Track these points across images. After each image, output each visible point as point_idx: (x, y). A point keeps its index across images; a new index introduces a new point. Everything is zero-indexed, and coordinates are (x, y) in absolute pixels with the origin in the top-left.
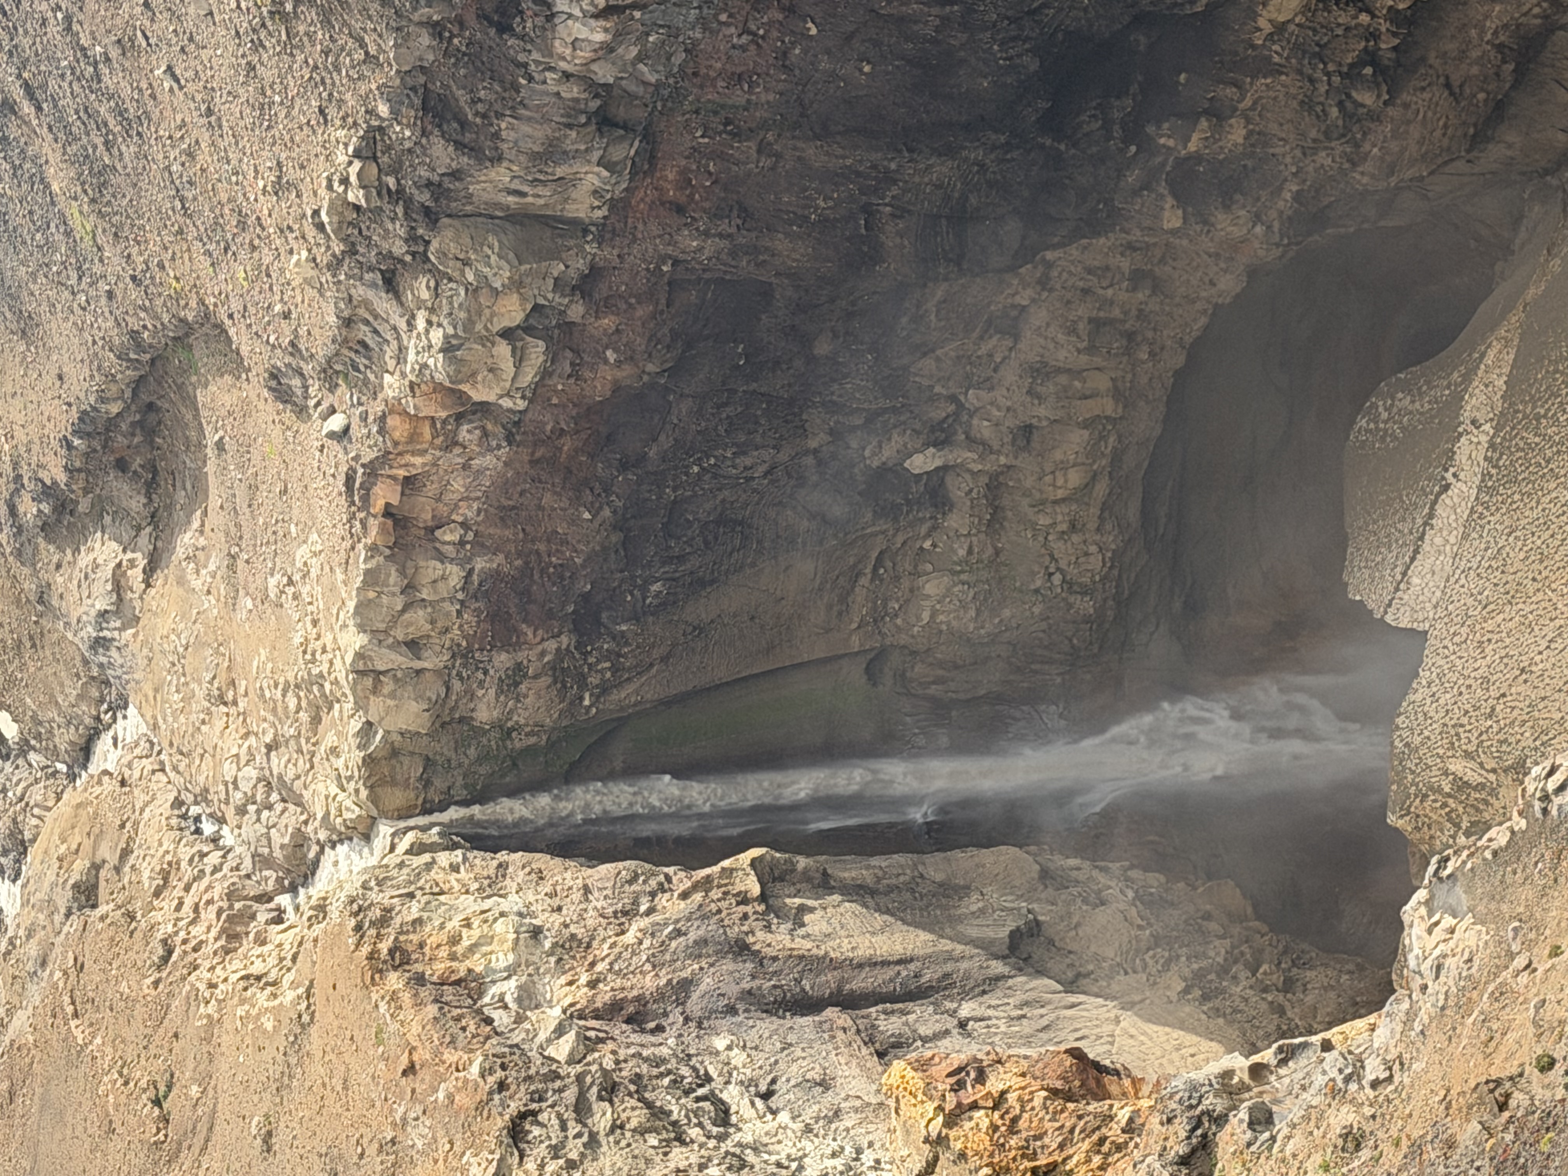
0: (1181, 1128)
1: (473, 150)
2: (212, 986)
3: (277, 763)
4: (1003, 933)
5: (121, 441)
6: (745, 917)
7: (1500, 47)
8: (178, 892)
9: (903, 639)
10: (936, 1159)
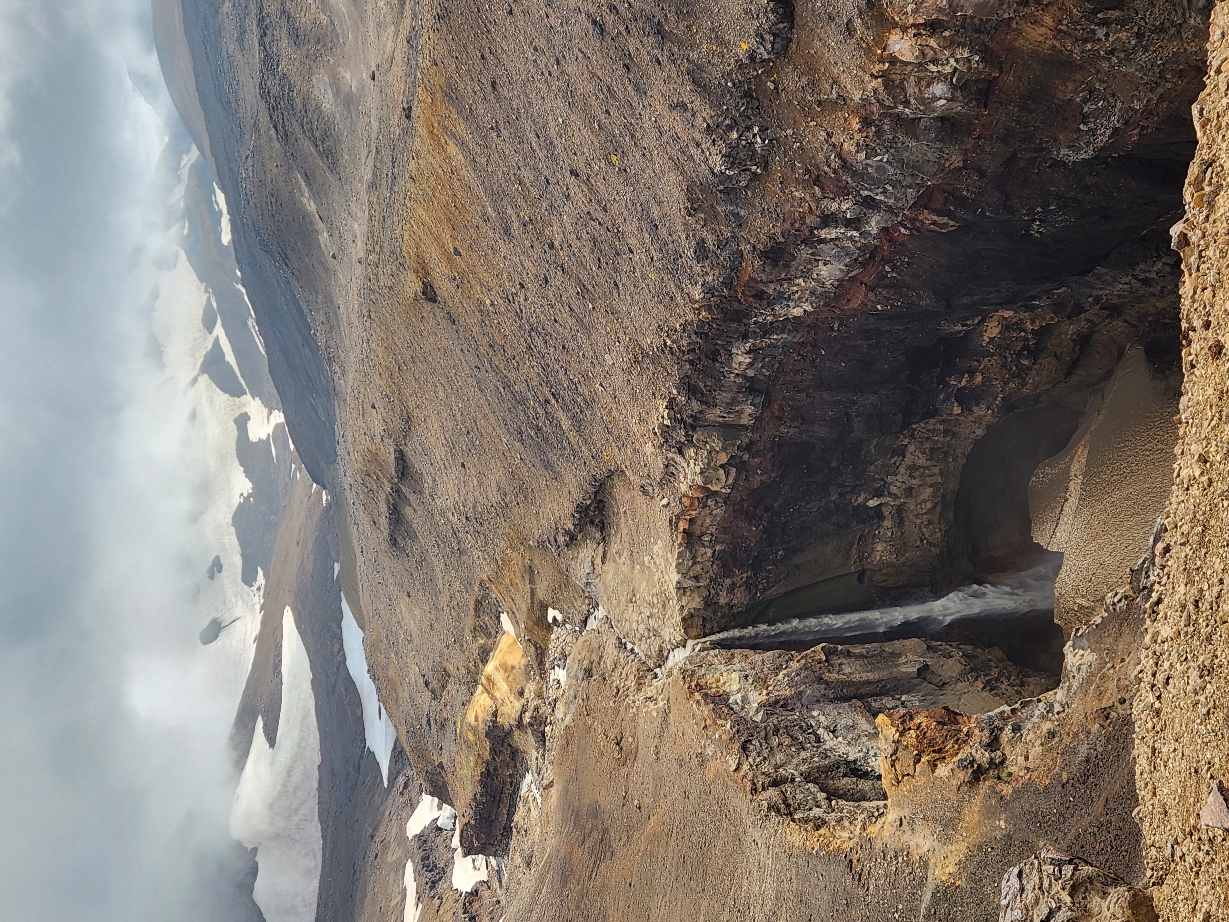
0: (986, 733)
1: (706, 403)
2: (634, 702)
3: (652, 622)
4: (915, 670)
5: (591, 513)
6: (821, 668)
7: (1073, 341)
8: (620, 670)
9: (871, 567)
10: (897, 749)
